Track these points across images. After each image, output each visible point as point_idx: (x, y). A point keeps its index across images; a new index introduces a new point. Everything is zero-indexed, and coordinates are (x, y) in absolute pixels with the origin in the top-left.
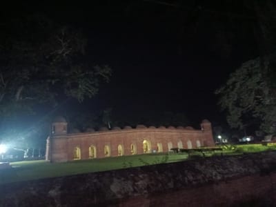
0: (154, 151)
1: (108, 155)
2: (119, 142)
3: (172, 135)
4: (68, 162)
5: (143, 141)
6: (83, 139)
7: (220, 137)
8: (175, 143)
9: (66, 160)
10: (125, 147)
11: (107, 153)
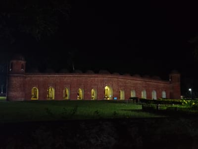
0: (115, 98)
1: (67, 98)
2: (79, 86)
3: (137, 84)
4: (25, 101)
5: (104, 87)
6: (41, 79)
7: (190, 90)
8: (138, 92)
9: (23, 99)
10: (85, 91)
11: (66, 95)
